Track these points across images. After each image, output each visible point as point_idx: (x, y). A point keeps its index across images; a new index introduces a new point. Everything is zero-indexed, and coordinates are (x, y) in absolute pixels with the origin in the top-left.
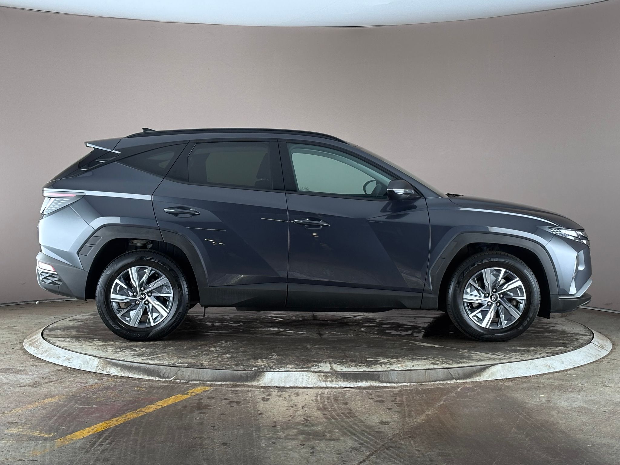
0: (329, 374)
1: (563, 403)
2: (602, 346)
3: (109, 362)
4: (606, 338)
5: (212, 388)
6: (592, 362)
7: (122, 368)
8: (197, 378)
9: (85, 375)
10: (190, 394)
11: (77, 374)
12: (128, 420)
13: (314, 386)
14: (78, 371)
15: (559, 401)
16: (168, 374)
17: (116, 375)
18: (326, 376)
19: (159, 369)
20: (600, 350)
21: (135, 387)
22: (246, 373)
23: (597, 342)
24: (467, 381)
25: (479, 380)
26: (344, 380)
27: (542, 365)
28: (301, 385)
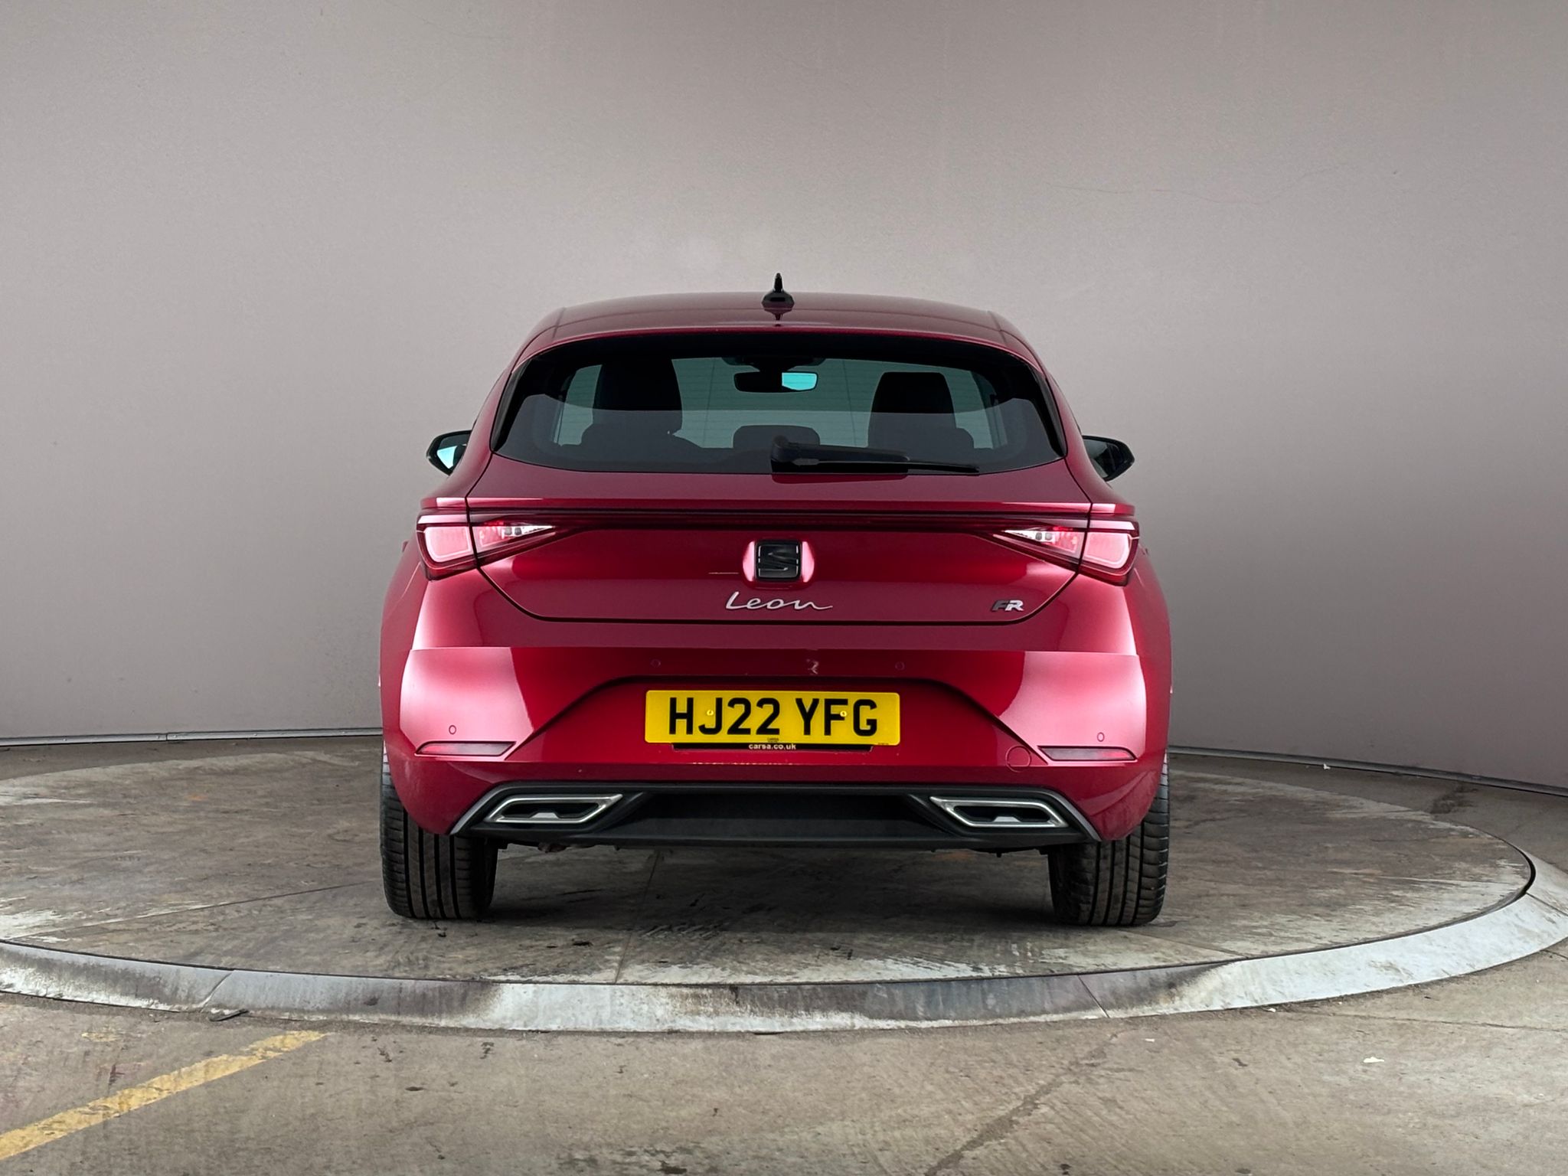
0: (705, 991)
1: (1437, 1081)
2: (1561, 905)
5: (329, 1034)
6: (1528, 956)
7: (37, 971)
8: (282, 1005)
10: (259, 1055)
12: (58, 1135)
13: (658, 1028)
15: (1427, 1076)
16: (189, 990)
17: (19, 993)
18: (696, 996)
19: (159, 973)
20: (1555, 919)
21: (83, 1031)
22: (440, 987)
23: (1542, 891)
24: (1141, 1014)
25: (1176, 1009)
26: (752, 1011)
27: (1372, 964)
28: (617, 1026)
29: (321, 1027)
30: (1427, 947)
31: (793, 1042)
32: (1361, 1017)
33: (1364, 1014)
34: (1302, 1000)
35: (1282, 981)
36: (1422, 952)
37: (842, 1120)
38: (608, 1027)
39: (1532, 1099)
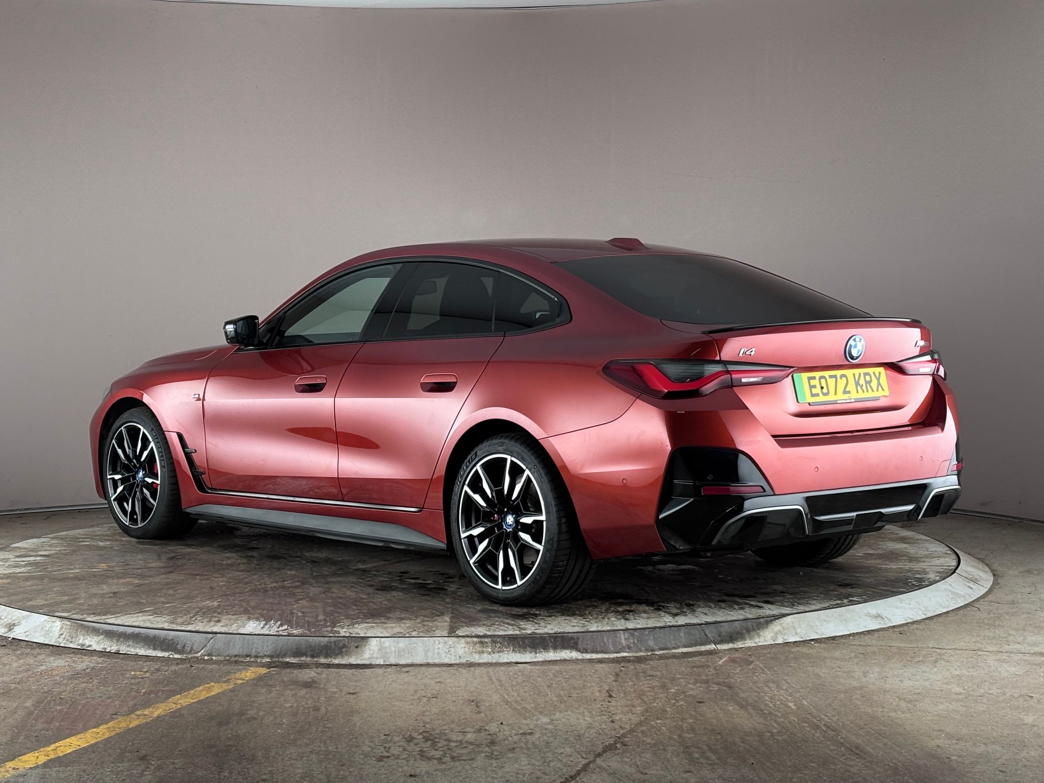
0: (486, 640)
1: (907, 682)
2: (976, 579)
3: (82, 625)
4: (981, 566)
5: (272, 669)
6: (957, 608)
7: (105, 637)
8: (245, 653)
9: (37, 651)
10: (232, 682)
11: (23, 650)
12: (118, 731)
13: (460, 661)
14: (25, 643)
15: (899, 679)
16: (192, 646)
17: (95, 650)
18: (481, 643)
20: (972, 586)
21: (131, 671)
22: (335, 642)
23: (966, 572)
24: (736, 647)
25: (756, 643)
26: (513, 650)
27: (869, 615)
28: (437, 661)
29: (268, 665)
30: (900, 605)
31: (538, 668)
32: (864, 646)
33: (864, 644)
34: (828, 636)
35: (816, 626)
36: (897, 607)
37: (567, 711)
38: (431, 661)
39: (961, 690)
